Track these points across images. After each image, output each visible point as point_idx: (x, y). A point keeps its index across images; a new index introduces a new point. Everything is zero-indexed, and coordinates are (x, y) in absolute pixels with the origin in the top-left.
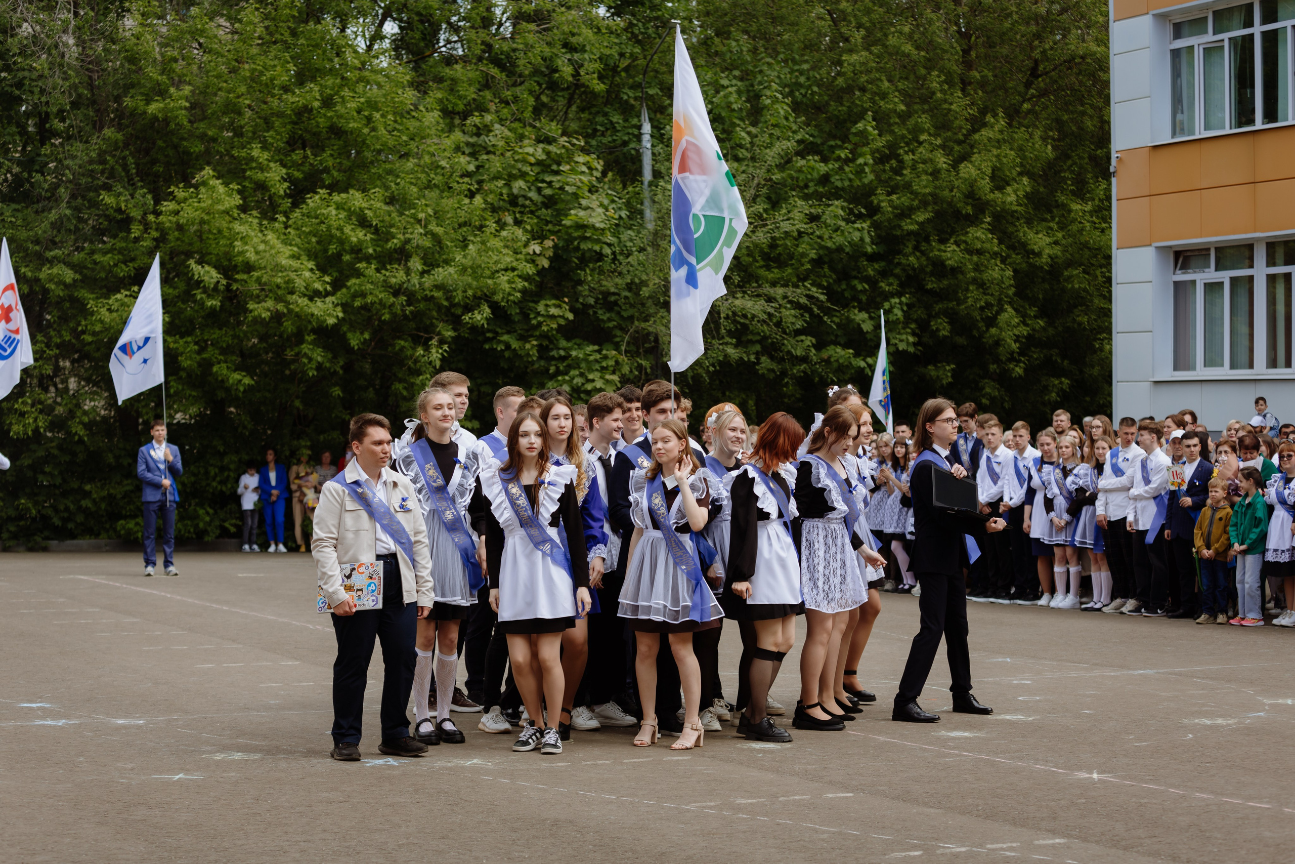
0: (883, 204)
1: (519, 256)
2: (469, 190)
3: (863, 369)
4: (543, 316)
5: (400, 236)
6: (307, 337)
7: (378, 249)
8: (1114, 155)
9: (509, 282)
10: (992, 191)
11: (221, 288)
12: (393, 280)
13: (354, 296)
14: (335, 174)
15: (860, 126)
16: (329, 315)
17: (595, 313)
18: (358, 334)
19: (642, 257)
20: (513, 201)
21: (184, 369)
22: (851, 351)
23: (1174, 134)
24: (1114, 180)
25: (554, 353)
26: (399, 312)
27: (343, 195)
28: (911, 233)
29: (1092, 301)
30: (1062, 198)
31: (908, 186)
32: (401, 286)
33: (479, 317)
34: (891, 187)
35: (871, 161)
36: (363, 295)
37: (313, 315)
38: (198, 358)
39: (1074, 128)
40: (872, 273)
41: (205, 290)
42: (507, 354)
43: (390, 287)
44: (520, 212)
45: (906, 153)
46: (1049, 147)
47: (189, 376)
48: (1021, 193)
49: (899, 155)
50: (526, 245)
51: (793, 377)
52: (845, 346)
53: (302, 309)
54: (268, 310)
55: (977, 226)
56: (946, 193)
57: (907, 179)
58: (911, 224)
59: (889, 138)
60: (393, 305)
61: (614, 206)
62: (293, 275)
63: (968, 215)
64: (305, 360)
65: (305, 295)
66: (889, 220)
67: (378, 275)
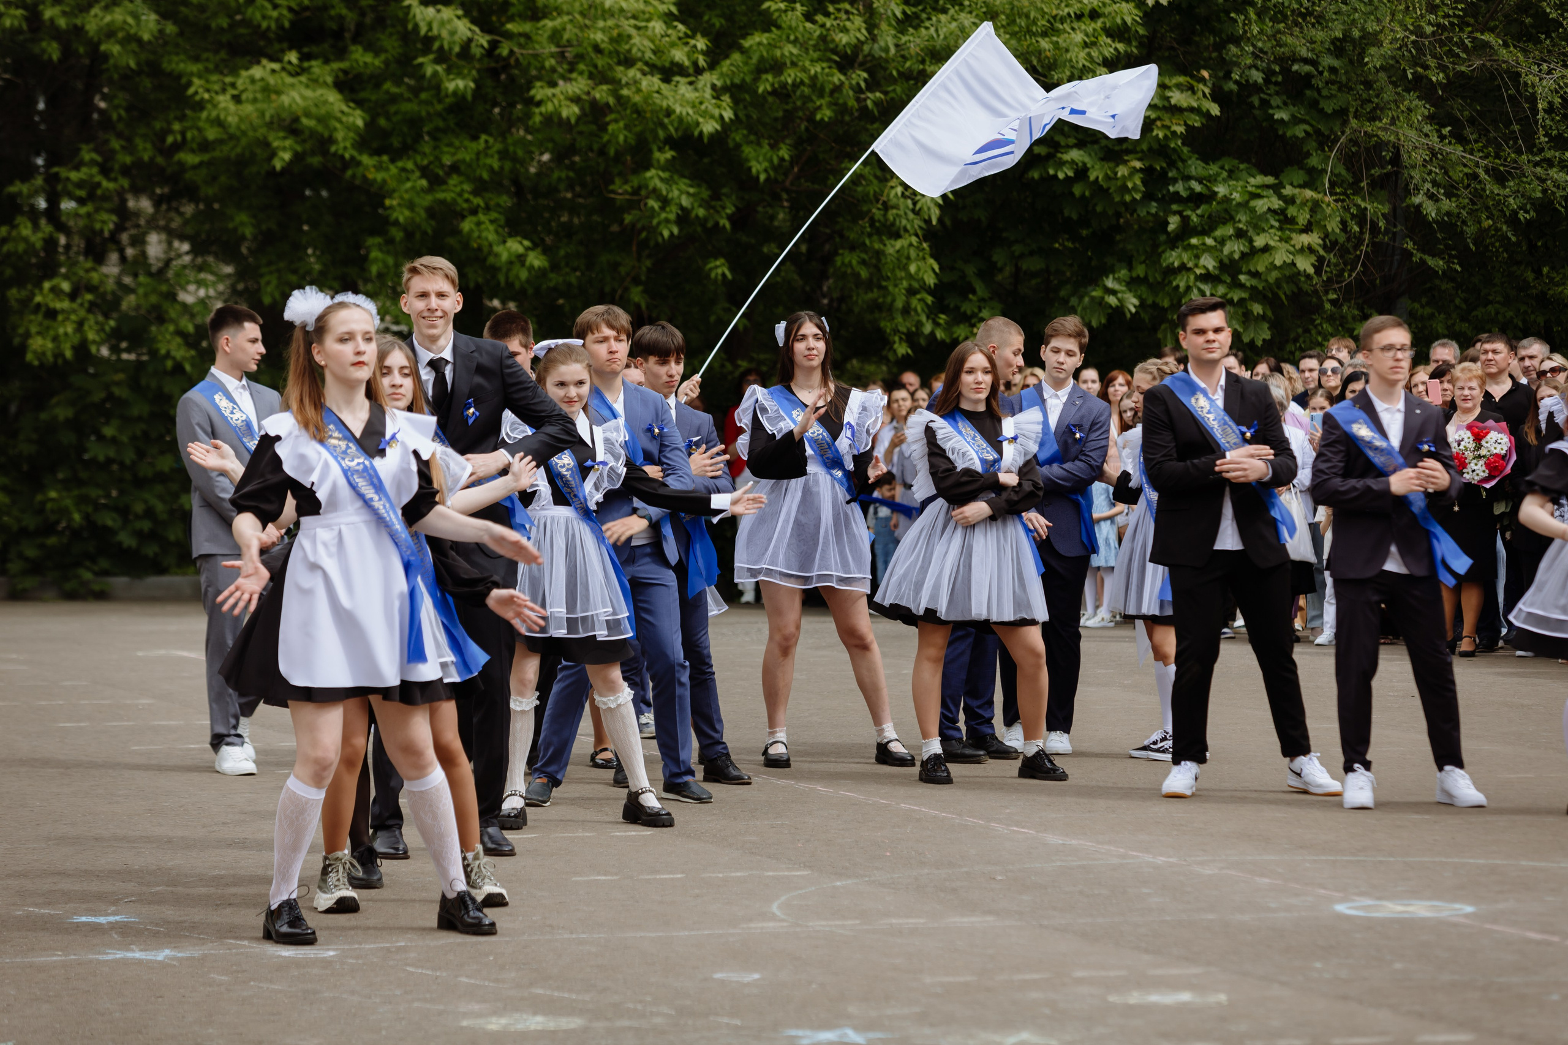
6: (657, 155)
11: (476, 51)
12: (843, 39)
13: (760, 69)
16: (705, 114)
17: (1265, 104)
18: (767, 148)
21: (396, 223)
25: (1179, 187)
26: (852, 103)
32: (858, 46)
36: (777, 67)
37: (669, 112)
38: (427, 200)
41: (442, 57)
42: (1077, 190)
43: (834, 51)
47: (409, 235)
53: (647, 98)
54: (576, 100)
60: (838, 89)
62: (627, 25)
64: (653, 203)
65: (653, 68)
67: (808, 25)
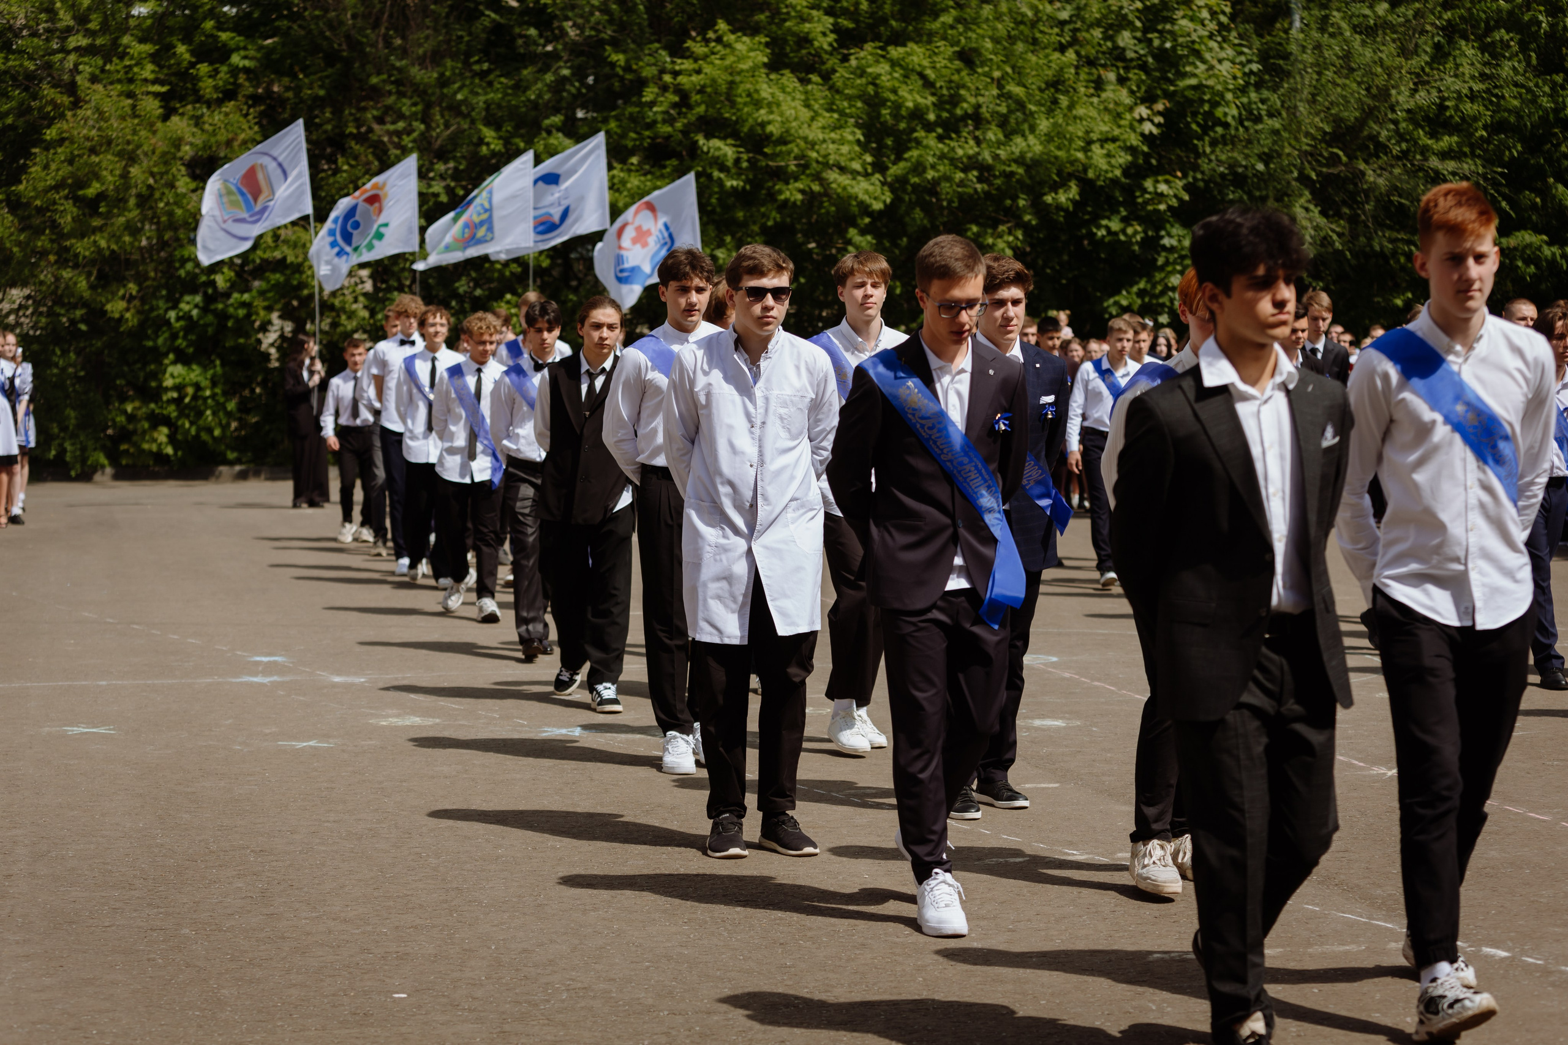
1: (1122, 122)
2: (1060, 43)
3: (1556, 261)
4: (1150, 193)
5: (972, 100)
7: (945, 115)
9: (1109, 155)
11: (743, 164)
12: (961, 152)
14: (894, 23)
16: (876, 198)
19: (1276, 123)
20: (1118, 55)
22: (1544, 237)
26: (968, 190)
27: (901, 50)
32: (970, 158)
33: (1062, 198)
36: (923, 170)
37: (855, 197)
41: (723, 167)
42: (1107, 240)
43: (957, 160)
44: (1124, 68)
50: (1131, 109)
53: (844, 188)
54: (801, 191)
60: (961, 182)
61: (1243, 59)
67: (941, 146)
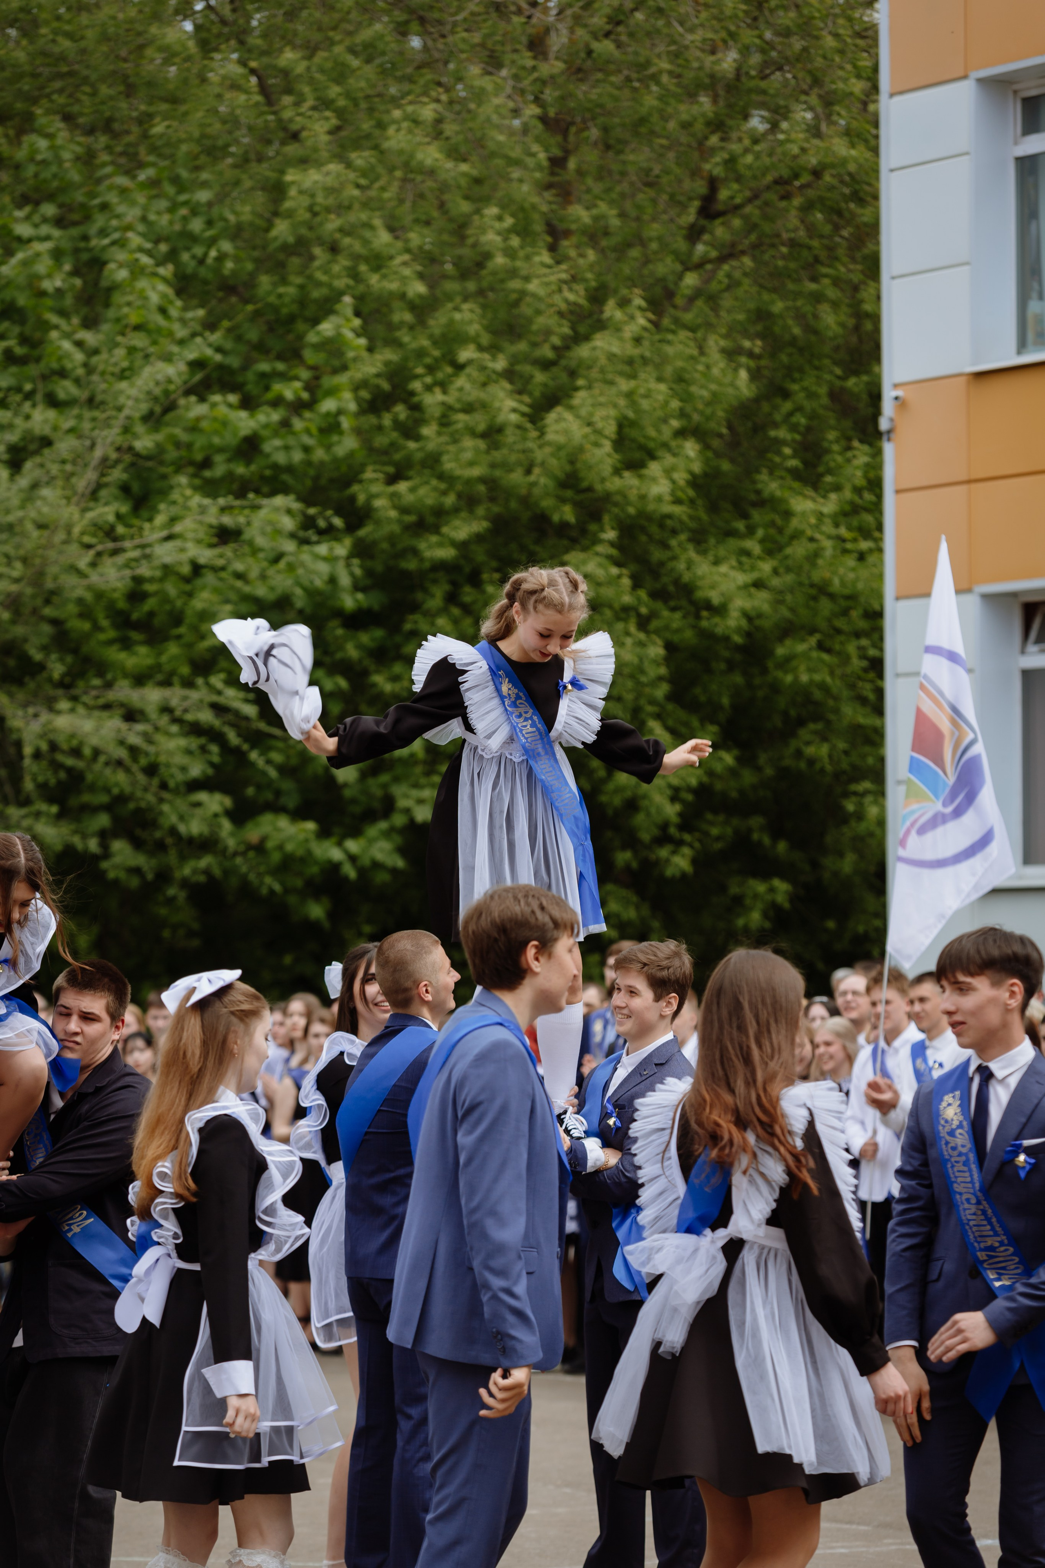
0: (378, 503)
3: (335, 867)
8: (888, 394)
10: (617, 472)
15: (327, 327)
22: (311, 826)
23: (1022, 346)
24: (889, 449)
28: (440, 566)
29: (837, 711)
30: (772, 486)
31: (432, 462)
34: (396, 465)
35: (352, 407)
39: (797, 331)
40: (352, 651)
45: (429, 388)
46: (743, 374)
48: (681, 477)
49: (412, 394)
51: (185, 884)
52: (299, 814)
55: (585, 549)
56: (516, 477)
57: (431, 446)
58: (440, 545)
59: (389, 355)
63: (564, 526)
66: (392, 539)
